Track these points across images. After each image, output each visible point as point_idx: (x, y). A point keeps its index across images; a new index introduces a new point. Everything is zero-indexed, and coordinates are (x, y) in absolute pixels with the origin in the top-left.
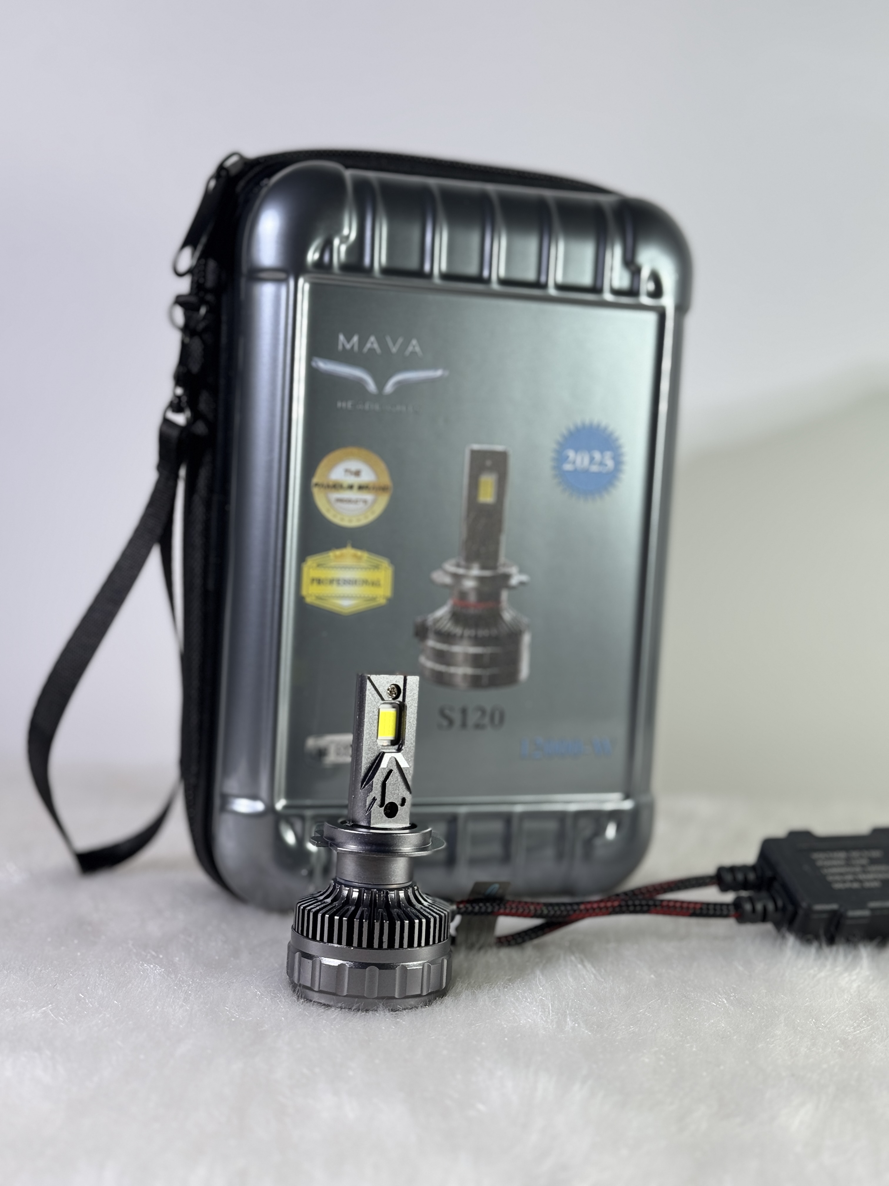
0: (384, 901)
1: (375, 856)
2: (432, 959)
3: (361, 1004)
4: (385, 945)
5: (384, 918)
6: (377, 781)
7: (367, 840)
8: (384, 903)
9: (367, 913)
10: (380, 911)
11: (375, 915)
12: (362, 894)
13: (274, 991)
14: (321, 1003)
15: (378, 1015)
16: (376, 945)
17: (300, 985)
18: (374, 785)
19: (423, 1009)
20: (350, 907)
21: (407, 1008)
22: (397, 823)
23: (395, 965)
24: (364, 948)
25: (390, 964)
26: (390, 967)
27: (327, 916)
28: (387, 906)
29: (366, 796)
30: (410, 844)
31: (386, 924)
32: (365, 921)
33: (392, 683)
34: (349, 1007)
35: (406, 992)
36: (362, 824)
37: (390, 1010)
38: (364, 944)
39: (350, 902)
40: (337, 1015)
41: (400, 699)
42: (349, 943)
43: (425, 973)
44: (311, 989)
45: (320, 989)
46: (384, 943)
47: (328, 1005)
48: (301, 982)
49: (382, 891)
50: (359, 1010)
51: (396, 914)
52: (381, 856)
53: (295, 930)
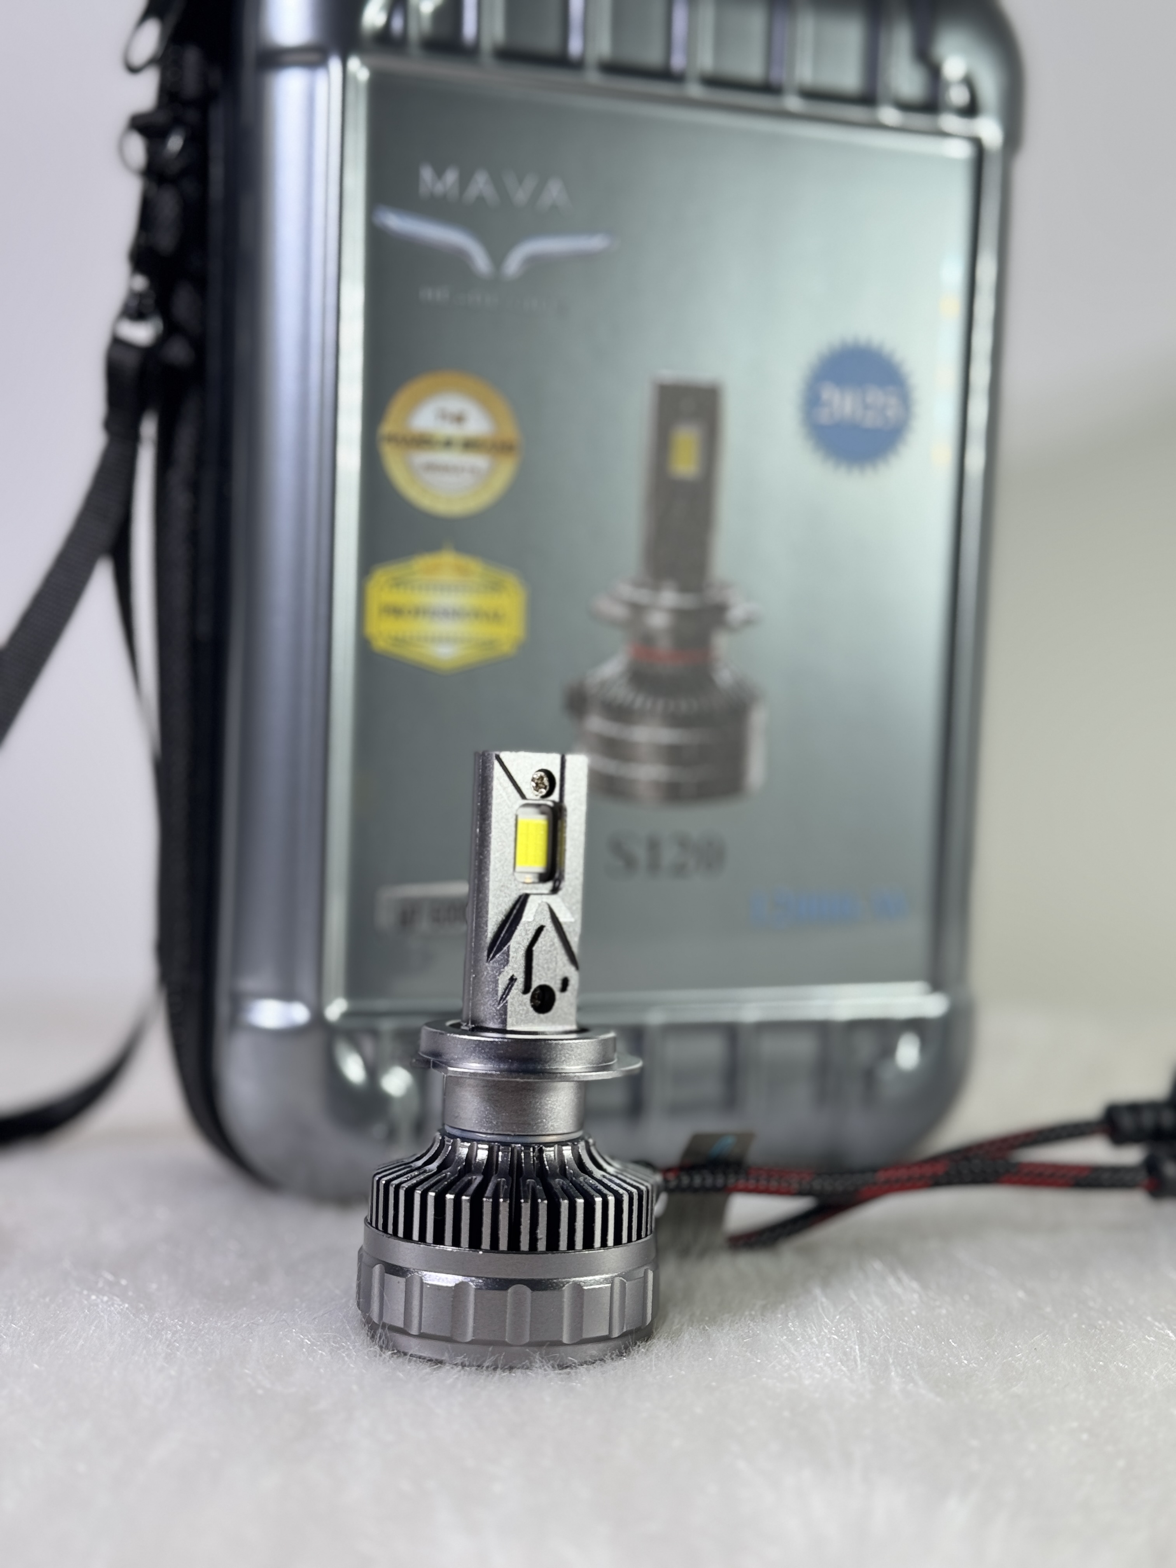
0: (535, 1164)
1: (518, 1080)
2: (628, 1269)
3: (500, 1356)
4: (542, 1245)
5: (539, 1195)
6: (517, 946)
7: (502, 1051)
8: (535, 1169)
9: (506, 1187)
10: (529, 1182)
11: (520, 1191)
12: (495, 1154)
13: (335, 1337)
14: (424, 1358)
15: (534, 1375)
16: (525, 1245)
17: (384, 1326)
18: (511, 953)
19: (616, 1364)
20: (474, 1177)
21: (586, 1363)
22: (554, 1023)
23: (562, 1283)
24: (503, 1252)
25: (552, 1279)
26: (552, 1286)
27: (432, 1194)
28: (542, 1172)
29: (497, 974)
30: (581, 1059)
31: (543, 1205)
32: (504, 1201)
33: (540, 768)
34: (479, 1364)
35: (582, 1332)
36: (491, 1025)
37: (556, 1366)
38: (503, 1244)
39: (473, 1168)
40: (457, 1378)
41: (555, 796)
42: (475, 1243)
43: (617, 1297)
44: (403, 1332)
45: (422, 1331)
46: (539, 1241)
47: (436, 1360)
48: (386, 1320)
49: (531, 1147)
50: (495, 1369)
51: (558, 1186)
52: (529, 1080)
53: (371, 1224)
